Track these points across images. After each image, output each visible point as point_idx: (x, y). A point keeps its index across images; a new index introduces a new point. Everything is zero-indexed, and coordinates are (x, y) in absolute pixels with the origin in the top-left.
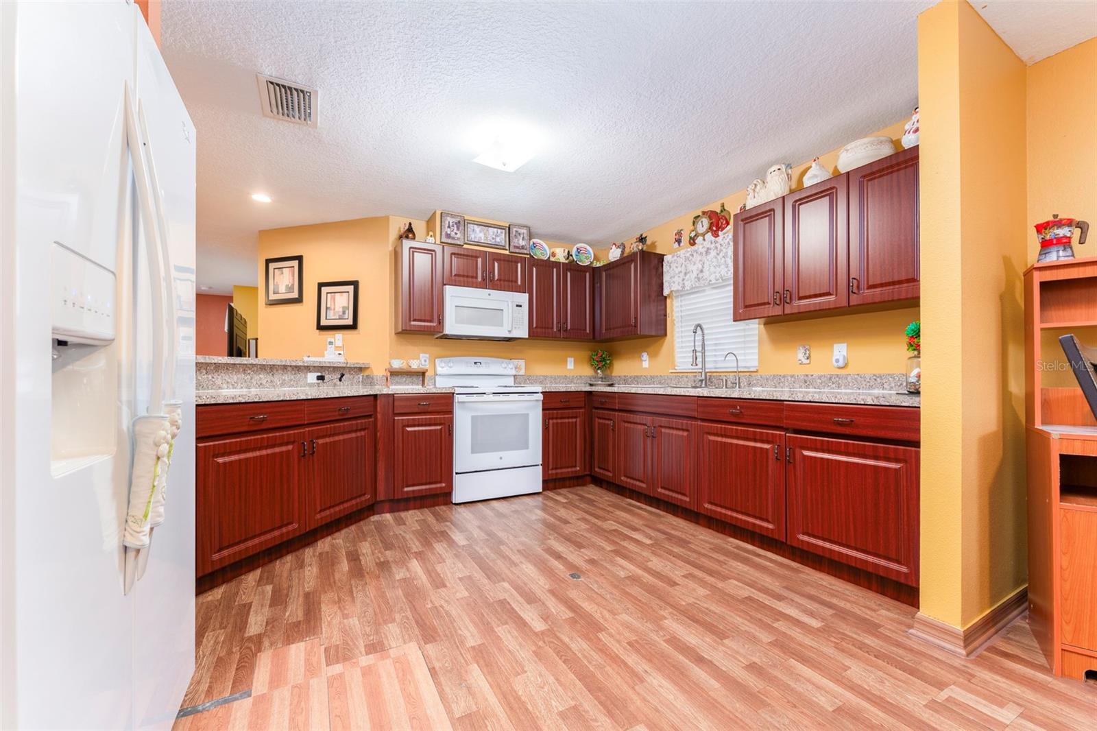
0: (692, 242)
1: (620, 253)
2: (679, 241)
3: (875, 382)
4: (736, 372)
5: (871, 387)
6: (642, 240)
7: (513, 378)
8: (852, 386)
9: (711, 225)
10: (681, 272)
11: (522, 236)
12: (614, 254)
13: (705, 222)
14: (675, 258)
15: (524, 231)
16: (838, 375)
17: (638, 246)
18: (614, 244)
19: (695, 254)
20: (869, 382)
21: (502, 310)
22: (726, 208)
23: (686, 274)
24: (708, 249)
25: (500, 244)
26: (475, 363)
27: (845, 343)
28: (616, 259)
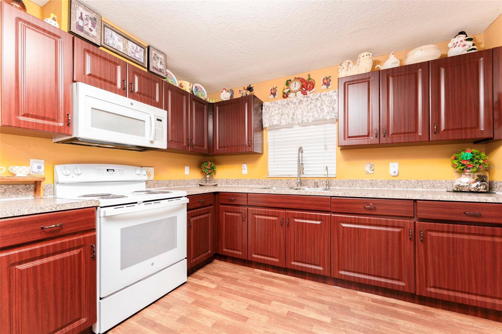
0: (285, 96)
1: (230, 96)
2: (274, 94)
3: (418, 184)
4: (327, 178)
5: (415, 187)
6: (250, 89)
7: (145, 183)
8: (403, 186)
9: (303, 86)
10: (279, 113)
11: (160, 61)
12: (225, 96)
13: (298, 85)
14: (273, 104)
15: (161, 56)
16: (393, 180)
17: (246, 93)
18: (225, 89)
19: (290, 103)
20: (414, 184)
21: (144, 121)
22: (311, 77)
23: (282, 115)
24: (301, 101)
25: (140, 61)
26: (108, 170)
27: (396, 162)
28: (226, 99)
